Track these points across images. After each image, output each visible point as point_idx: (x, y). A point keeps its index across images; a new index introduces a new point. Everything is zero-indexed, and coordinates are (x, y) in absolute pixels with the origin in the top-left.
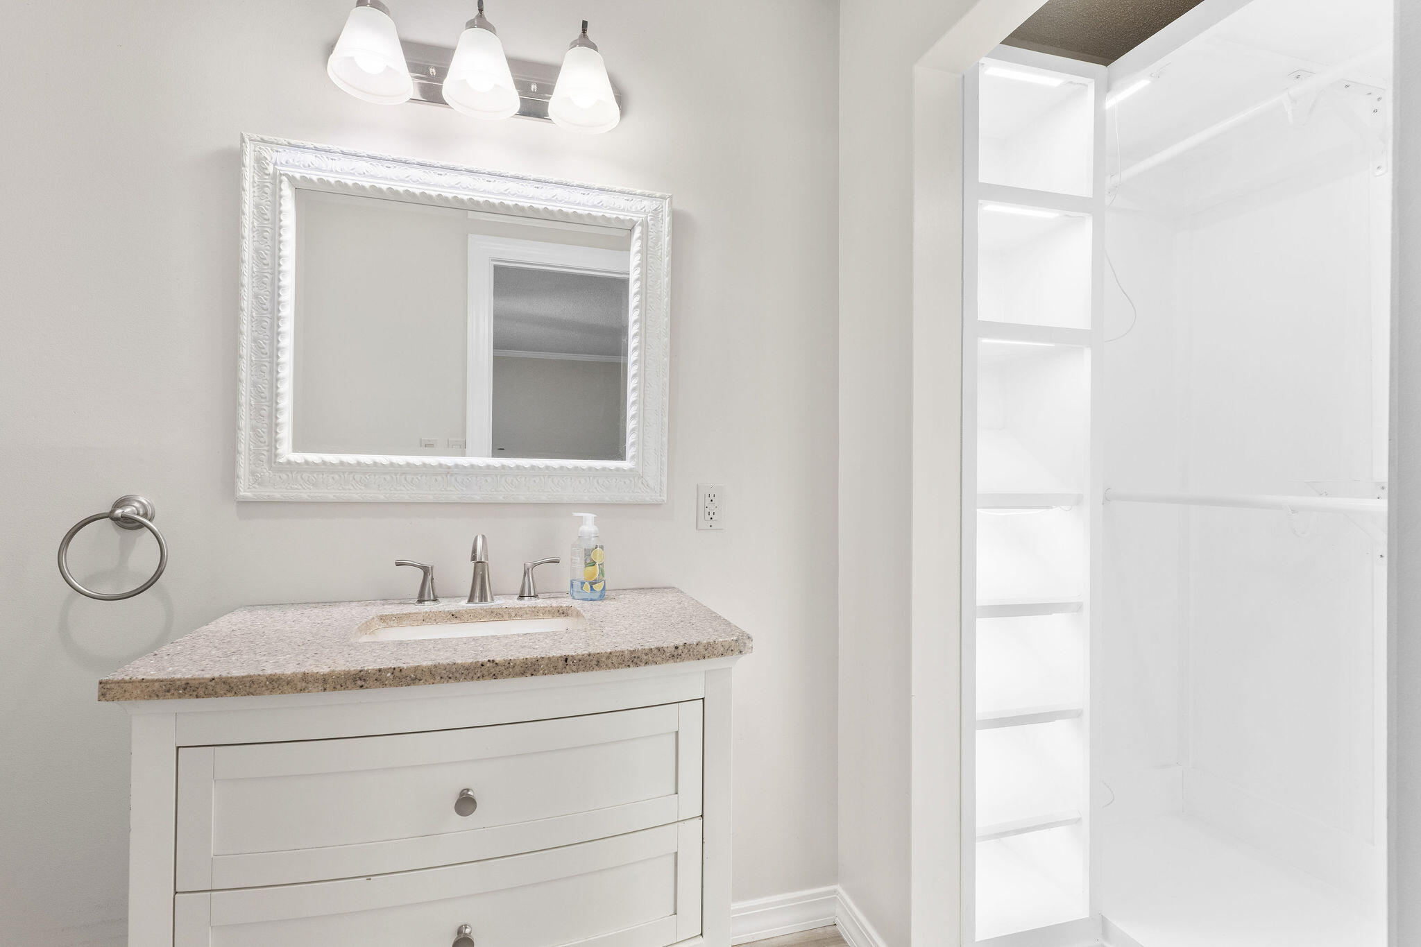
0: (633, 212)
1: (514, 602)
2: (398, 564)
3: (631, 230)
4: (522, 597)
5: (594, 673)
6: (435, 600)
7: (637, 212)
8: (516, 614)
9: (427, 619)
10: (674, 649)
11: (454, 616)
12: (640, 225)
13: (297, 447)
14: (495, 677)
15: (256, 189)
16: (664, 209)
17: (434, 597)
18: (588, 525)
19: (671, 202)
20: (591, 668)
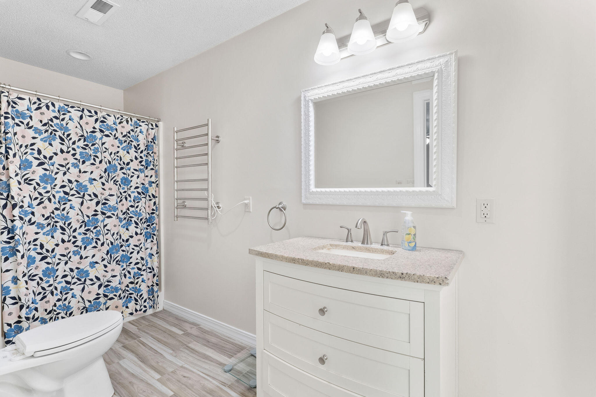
0: (434, 67)
1: (378, 246)
2: (341, 227)
3: (433, 76)
4: (382, 245)
5: (364, 276)
6: (352, 241)
7: (436, 66)
8: (375, 251)
9: (345, 248)
10: (401, 274)
11: (353, 248)
12: (437, 72)
13: (317, 186)
14: (330, 269)
15: (304, 107)
16: (452, 60)
17: (351, 240)
18: (409, 216)
19: (456, 54)
20: (363, 274)
